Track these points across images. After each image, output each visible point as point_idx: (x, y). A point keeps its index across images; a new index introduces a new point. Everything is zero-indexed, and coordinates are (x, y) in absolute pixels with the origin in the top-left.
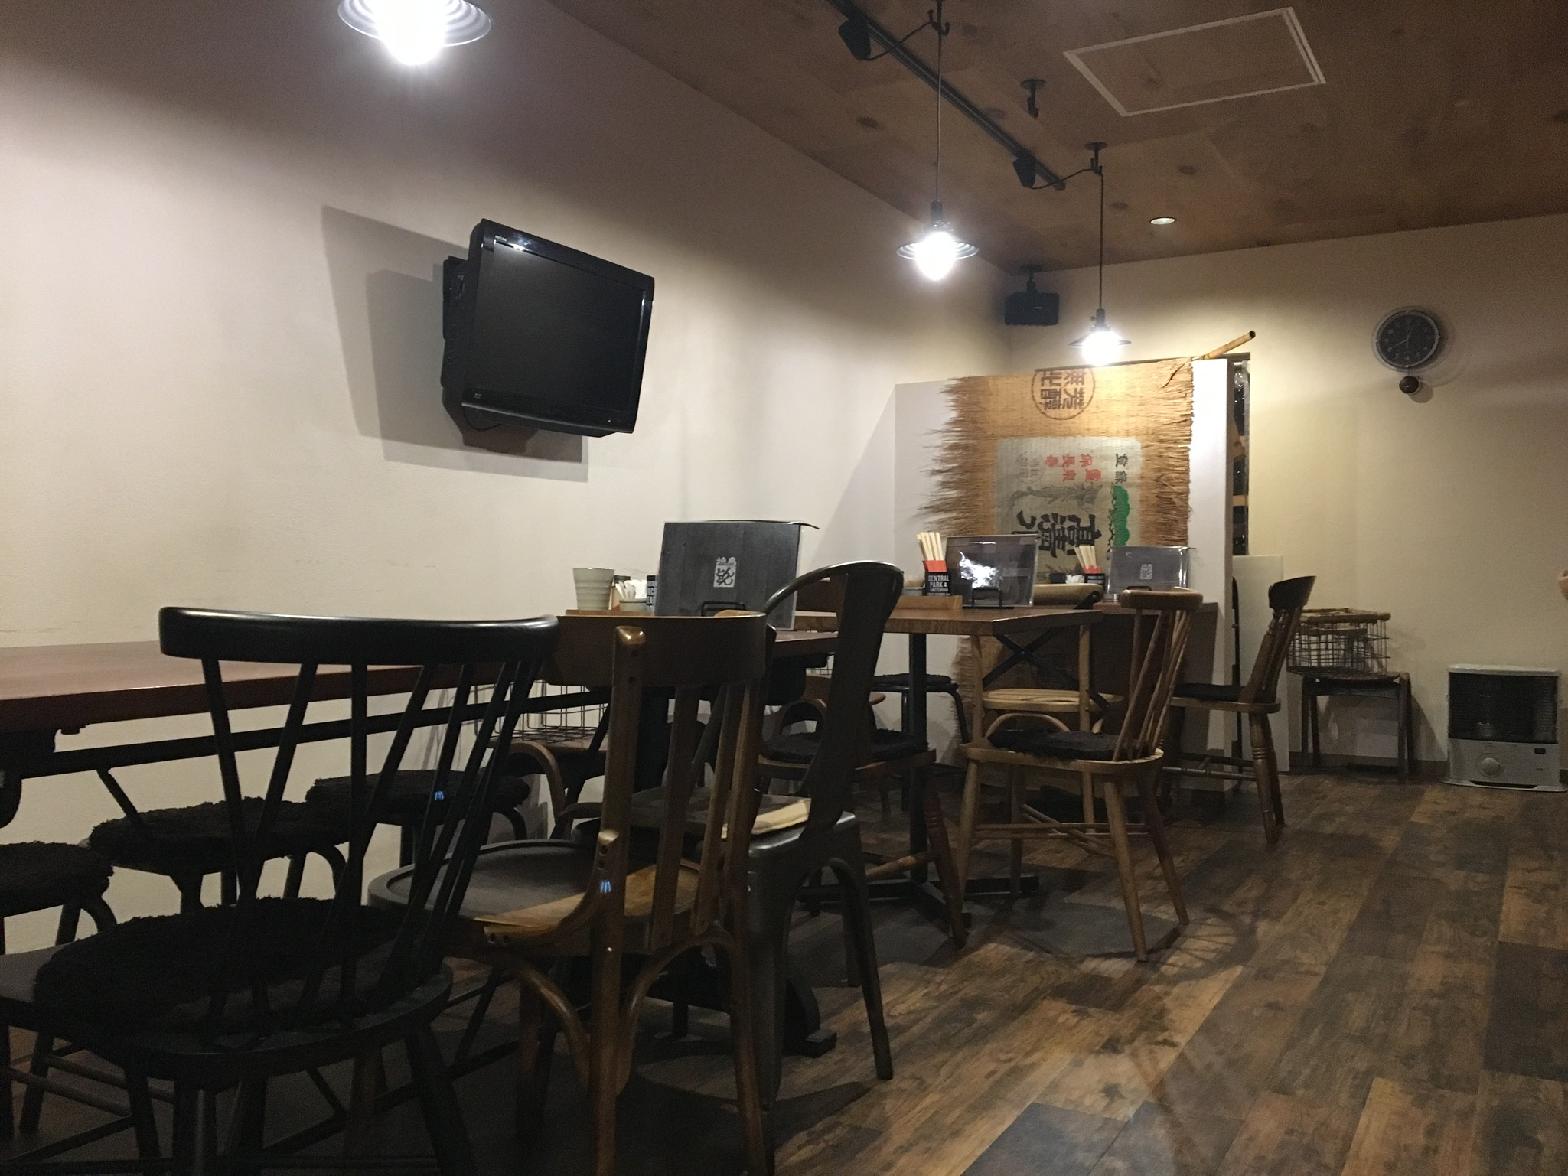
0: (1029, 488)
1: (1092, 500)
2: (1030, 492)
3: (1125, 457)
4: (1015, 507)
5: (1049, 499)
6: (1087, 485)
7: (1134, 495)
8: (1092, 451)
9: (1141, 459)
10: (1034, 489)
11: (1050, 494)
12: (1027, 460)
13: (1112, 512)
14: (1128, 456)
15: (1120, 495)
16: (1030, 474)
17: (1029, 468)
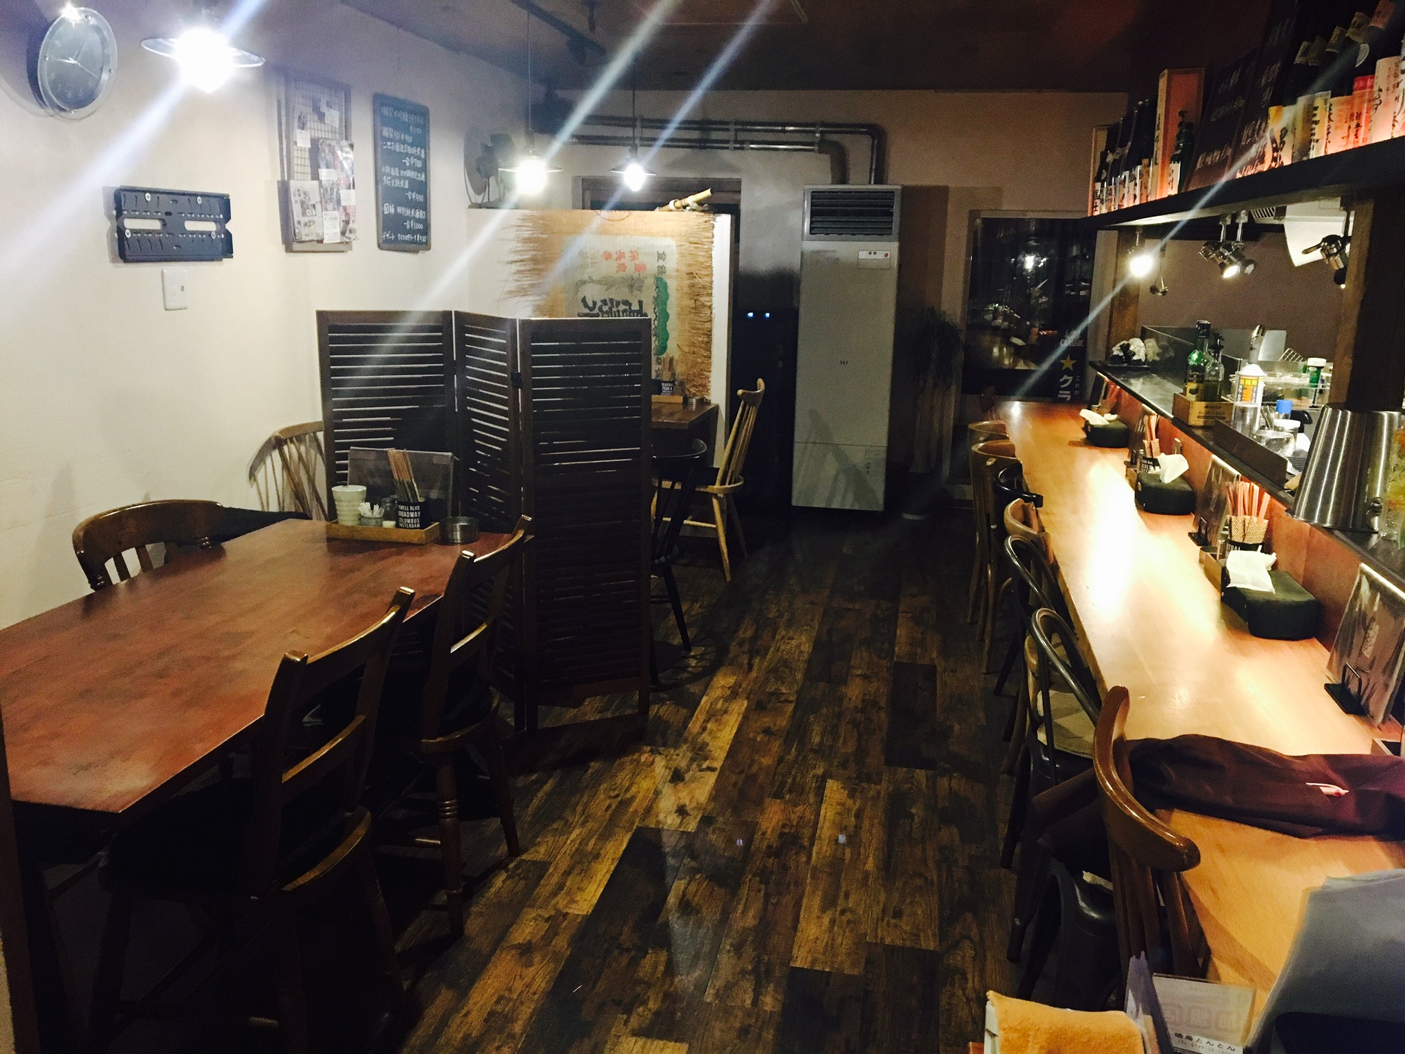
0: (590, 277)
1: (640, 289)
2: (591, 281)
3: (664, 253)
4: (579, 294)
5: (606, 287)
6: (636, 276)
7: (672, 285)
8: (638, 249)
9: (676, 256)
10: (594, 279)
11: (607, 283)
12: (587, 254)
13: (656, 299)
14: (666, 253)
15: (661, 285)
16: (590, 266)
17: (589, 261)
